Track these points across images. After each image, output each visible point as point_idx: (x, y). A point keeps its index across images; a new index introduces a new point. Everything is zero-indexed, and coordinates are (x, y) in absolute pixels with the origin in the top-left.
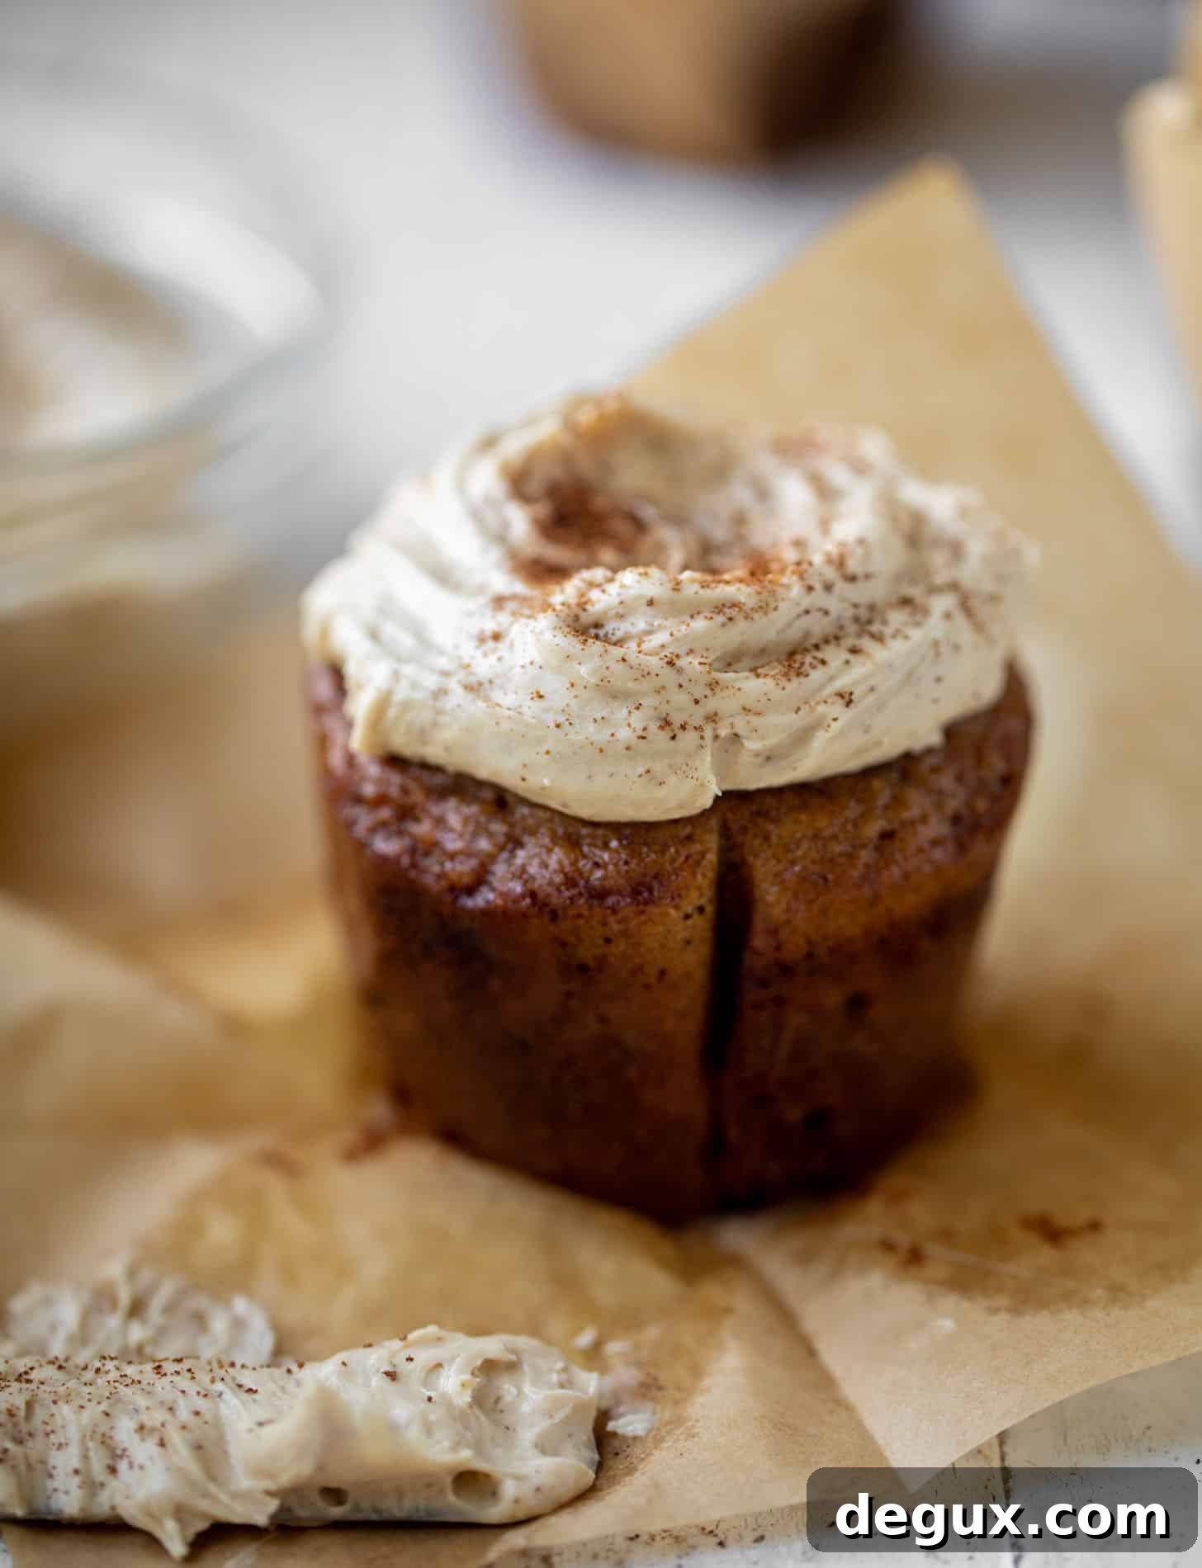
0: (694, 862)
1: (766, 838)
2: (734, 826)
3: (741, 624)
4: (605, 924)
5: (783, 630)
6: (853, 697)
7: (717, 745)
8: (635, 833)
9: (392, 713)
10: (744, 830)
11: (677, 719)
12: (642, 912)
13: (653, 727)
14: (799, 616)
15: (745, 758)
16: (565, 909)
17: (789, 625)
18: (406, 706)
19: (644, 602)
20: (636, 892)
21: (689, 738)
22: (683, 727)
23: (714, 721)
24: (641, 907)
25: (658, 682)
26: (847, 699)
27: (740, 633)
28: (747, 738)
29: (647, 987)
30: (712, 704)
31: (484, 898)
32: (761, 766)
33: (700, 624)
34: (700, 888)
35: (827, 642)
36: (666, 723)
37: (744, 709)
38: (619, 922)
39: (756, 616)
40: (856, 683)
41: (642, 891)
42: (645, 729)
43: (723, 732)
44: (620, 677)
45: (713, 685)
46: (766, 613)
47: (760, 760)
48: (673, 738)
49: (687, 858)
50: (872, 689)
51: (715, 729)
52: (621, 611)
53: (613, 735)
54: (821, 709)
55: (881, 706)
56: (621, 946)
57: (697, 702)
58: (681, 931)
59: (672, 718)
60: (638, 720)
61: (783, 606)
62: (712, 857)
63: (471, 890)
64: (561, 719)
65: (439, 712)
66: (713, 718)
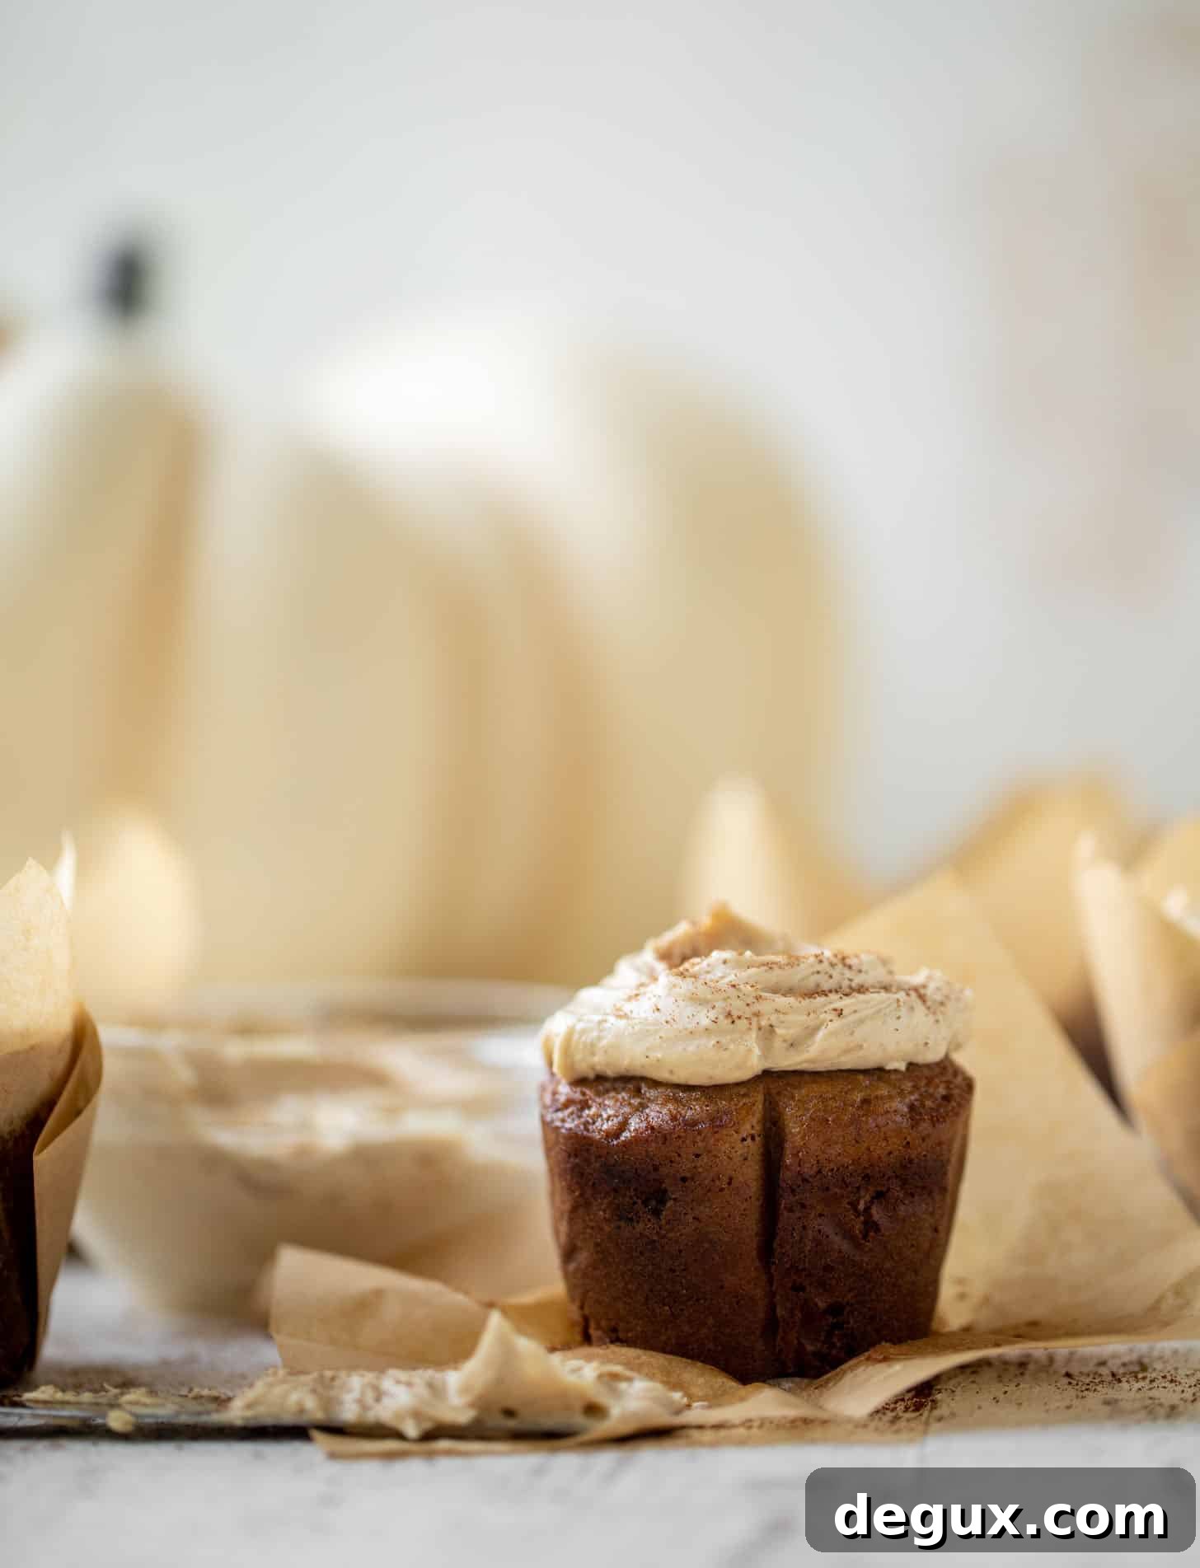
0: (749, 1108)
1: (793, 1098)
2: (774, 1092)
3: (777, 971)
4: (694, 1143)
5: (803, 979)
6: (843, 1012)
7: (761, 1033)
8: (713, 1091)
9: (576, 1036)
10: (779, 1093)
11: (735, 1013)
12: (716, 1132)
13: (721, 1017)
14: (813, 973)
15: (778, 1044)
16: (671, 1134)
17: (807, 977)
18: (583, 1032)
19: (721, 961)
20: (712, 1120)
21: (742, 1024)
22: (739, 1018)
23: (758, 1016)
24: (716, 1129)
25: (725, 995)
26: (840, 1013)
27: (775, 976)
28: (778, 1027)
29: (722, 1190)
30: (757, 1007)
31: (626, 1135)
32: (787, 1049)
33: (753, 971)
34: (751, 1124)
35: (830, 991)
36: (729, 1014)
37: (776, 1010)
38: (703, 1141)
39: (786, 968)
40: (846, 1006)
41: (716, 1123)
42: (717, 1018)
43: (764, 1023)
44: (703, 992)
45: (758, 998)
46: (792, 967)
47: (785, 1045)
48: (733, 1022)
49: (744, 1104)
50: (855, 1011)
51: (758, 1021)
52: (709, 969)
53: (698, 1023)
54: (822, 1016)
55: (861, 1021)
56: (705, 1159)
57: (748, 1005)
58: (740, 1149)
59: (732, 1013)
60: (712, 1015)
61: (802, 965)
62: (759, 1107)
63: (617, 1135)
64: (669, 1019)
65: (601, 1031)
66: (757, 1014)
